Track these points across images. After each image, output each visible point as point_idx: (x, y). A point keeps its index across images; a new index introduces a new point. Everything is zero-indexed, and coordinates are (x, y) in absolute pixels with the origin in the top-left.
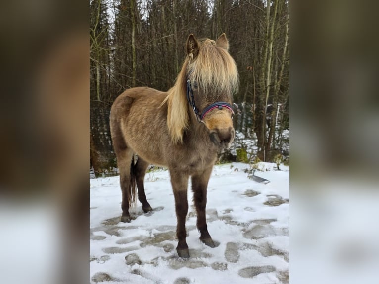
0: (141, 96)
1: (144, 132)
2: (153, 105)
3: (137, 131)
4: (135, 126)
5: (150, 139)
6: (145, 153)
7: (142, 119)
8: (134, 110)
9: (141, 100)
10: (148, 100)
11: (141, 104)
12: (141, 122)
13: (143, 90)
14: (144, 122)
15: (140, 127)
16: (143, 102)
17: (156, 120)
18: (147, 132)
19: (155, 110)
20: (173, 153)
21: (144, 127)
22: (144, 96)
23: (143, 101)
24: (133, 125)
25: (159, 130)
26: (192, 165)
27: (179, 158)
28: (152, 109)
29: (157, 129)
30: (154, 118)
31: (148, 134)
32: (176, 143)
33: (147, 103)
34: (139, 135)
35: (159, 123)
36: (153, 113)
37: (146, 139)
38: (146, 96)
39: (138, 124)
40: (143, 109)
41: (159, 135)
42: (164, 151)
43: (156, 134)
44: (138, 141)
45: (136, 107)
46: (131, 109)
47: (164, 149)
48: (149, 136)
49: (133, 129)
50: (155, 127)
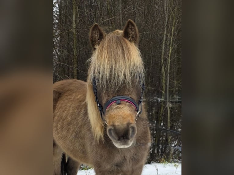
0: (68, 90)
1: (69, 130)
2: (79, 100)
3: (62, 127)
4: (61, 122)
5: (75, 137)
6: (71, 151)
7: (67, 115)
8: (60, 106)
9: (67, 94)
10: (74, 94)
11: (67, 99)
12: (66, 118)
13: (71, 84)
14: (69, 118)
15: (65, 123)
16: (69, 97)
17: (80, 117)
18: (72, 130)
19: (79, 106)
20: (97, 152)
21: (69, 124)
22: (71, 91)
23: (69, 95)
24: (59, 121)
25: (83, 127)
26: (117, 165)
27: (102, 157)
28: (77, 105)
29: (81, 126)
30: (79, 114)
31: (73, 132)
32: (98, 142)
33: (73, 98)
34: (65, 133)
35: (83, 119)
36: (78, 109)
37: (71, 136)
38: (73, 90)
39: (64, 120)
40: (69, 104)
41: (83, 132)
42: (89, 149)
43: (80, 131)
44: (64, 138)
45: (62, 102)
46: (57, 104)
47: (89, 148)
48: (74, 134)
49: (59, 126)
50: (80, 124)
